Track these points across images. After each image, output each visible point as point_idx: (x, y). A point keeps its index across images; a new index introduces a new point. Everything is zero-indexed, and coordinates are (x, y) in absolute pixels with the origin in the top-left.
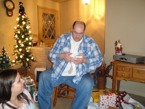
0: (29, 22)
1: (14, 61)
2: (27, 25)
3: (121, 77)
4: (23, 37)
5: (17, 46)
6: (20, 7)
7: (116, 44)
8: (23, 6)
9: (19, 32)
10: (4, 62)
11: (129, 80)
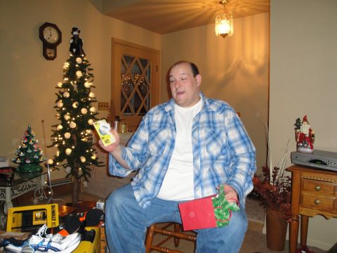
0: (90, 72)
1: (51, 162)
2: (86, 79)
3: (312, 207)
4: (74, 106)
5: (60, 127)
6: (73, 38)
7: (298, 124)
8: (80, 37)
9: (67, 95)
10: (28, 162)
11: (334, 215)
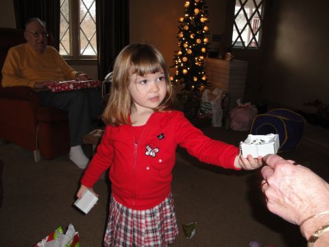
0: (206, 9)
2: (202, 16)
4: (192, 37)
5: (180, 53)
9: (187, 28)
